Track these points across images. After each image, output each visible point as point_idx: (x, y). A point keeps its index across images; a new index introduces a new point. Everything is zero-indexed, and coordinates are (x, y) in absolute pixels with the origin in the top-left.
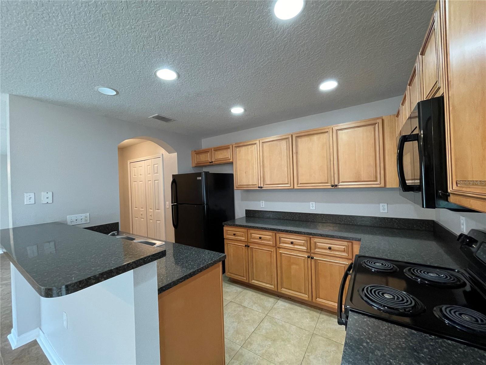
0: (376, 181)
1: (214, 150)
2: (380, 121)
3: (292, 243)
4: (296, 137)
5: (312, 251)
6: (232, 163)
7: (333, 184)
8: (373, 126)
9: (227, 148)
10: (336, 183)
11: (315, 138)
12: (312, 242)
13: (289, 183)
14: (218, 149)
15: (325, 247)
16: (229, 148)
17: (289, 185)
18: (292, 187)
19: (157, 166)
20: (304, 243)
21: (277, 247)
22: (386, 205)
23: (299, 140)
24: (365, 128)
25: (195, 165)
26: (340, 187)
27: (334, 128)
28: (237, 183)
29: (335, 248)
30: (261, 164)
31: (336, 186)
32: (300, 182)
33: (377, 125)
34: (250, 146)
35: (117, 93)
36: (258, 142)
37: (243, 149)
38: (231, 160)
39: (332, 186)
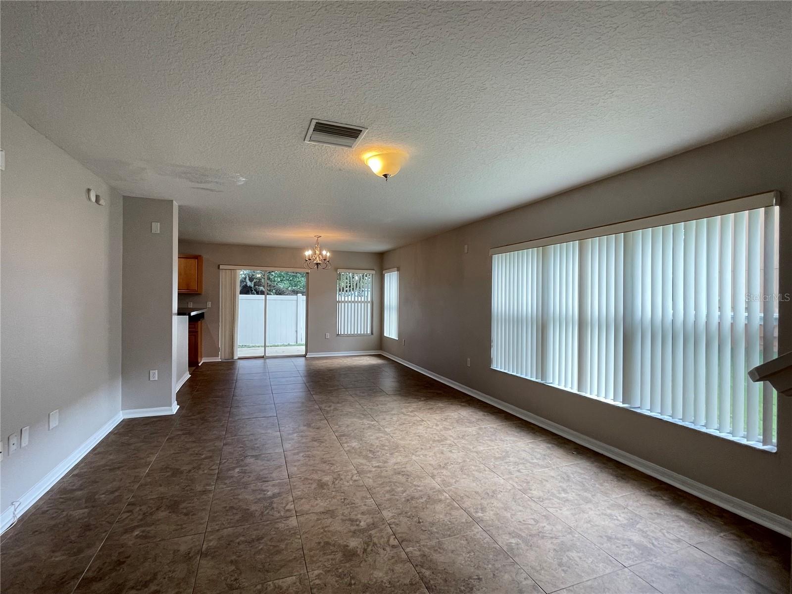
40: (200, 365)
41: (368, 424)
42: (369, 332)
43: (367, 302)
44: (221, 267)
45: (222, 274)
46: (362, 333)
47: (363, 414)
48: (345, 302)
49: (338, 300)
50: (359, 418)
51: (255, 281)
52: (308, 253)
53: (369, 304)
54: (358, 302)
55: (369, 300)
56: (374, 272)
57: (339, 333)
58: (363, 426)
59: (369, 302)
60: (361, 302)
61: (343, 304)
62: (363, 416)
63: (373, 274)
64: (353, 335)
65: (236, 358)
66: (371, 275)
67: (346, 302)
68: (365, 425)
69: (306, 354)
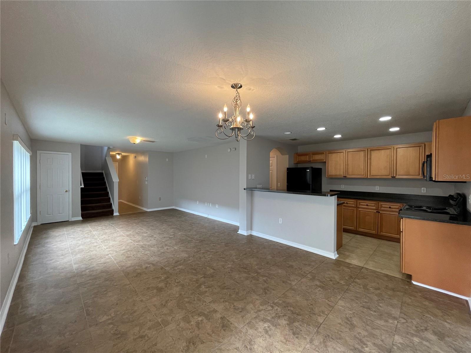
0: (419, 175)
1: (312, 154)
2: (423, 145)
3: (367, 205)
4: (371, 150)
5: (379, 209)
6: (325, 162)
7: (392, 176)
8: (419, 147)
9: (322, 153)
10: (394, 176)
11: (383, 151)
12: (379, 204)
13: (364, 175)
14: (315, 154)
15: (387, 207)
16: (324, 153)
17: (364, 176)
18: (366, 177)
19: (272, 162)
20: (374, 205)
21: (357, 207)
22: (425, 188)
23: (372, 152)
24: (414, 148)
25: (297, 162)
26: (397, 178)
27: (395, 147)
28: (329, 173)
29: (393, 207)
30: (346, 164)
31: (395, 177)
32: (371, 174)
33: (421, 147)
34: (339, 153)
35: (291, 133)
36: (344, 151)
37: (334, 155)
38: (325, 161)
39: (392, 177)
41: (140, 242)
47: (144, 247)
50: (145, 245)
58: (142, 241)
62: (144, 246)
68: (142, 242)
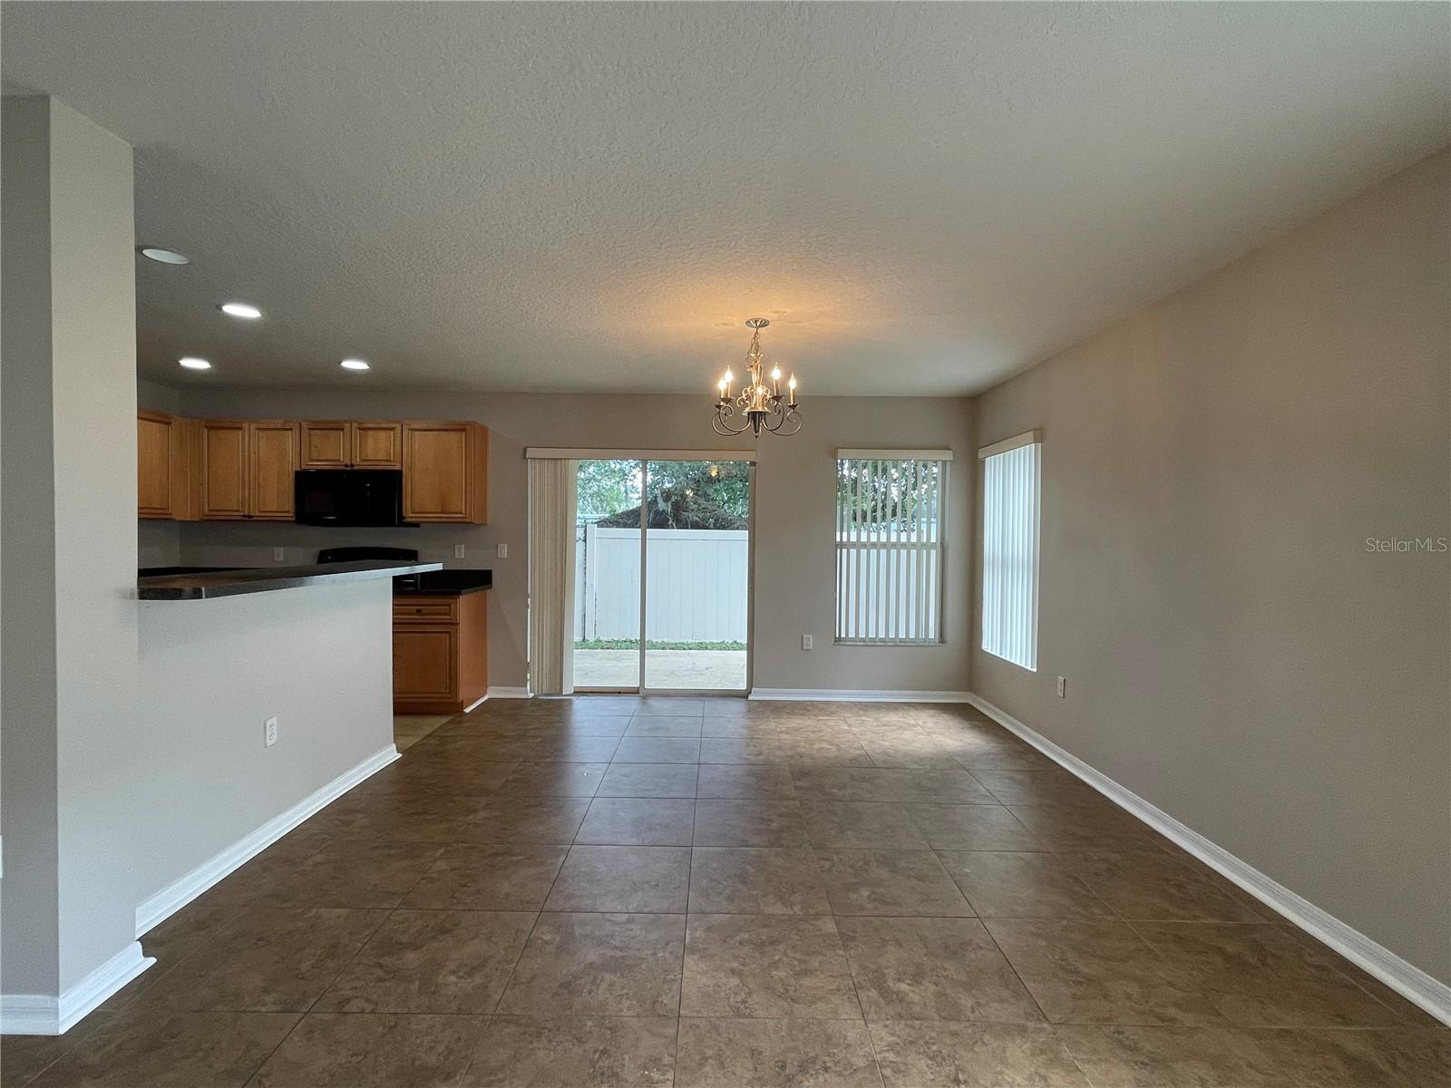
40: (467, 710)
42: (932, 636)
43: (928, 546)
44: (531, 453)
45: (532, 470)
46: (912, 636)
48: (858, 545)
49: (838, 539)
51: (673, 499)
52: (725, 382)
53: (933, 552)
54: (898, 546)
55: (933, 540)
56: (948, 456)
57: (843, 635)
59: (933, 546)
60: (908, 546)
61: (853, 552)
63: (944, 463)
64: (884, 643)
65: (567, 690)
66: (940, 464)
67: (864, 545)
69: (748, 692)
